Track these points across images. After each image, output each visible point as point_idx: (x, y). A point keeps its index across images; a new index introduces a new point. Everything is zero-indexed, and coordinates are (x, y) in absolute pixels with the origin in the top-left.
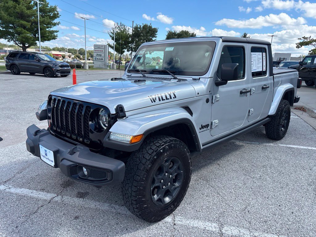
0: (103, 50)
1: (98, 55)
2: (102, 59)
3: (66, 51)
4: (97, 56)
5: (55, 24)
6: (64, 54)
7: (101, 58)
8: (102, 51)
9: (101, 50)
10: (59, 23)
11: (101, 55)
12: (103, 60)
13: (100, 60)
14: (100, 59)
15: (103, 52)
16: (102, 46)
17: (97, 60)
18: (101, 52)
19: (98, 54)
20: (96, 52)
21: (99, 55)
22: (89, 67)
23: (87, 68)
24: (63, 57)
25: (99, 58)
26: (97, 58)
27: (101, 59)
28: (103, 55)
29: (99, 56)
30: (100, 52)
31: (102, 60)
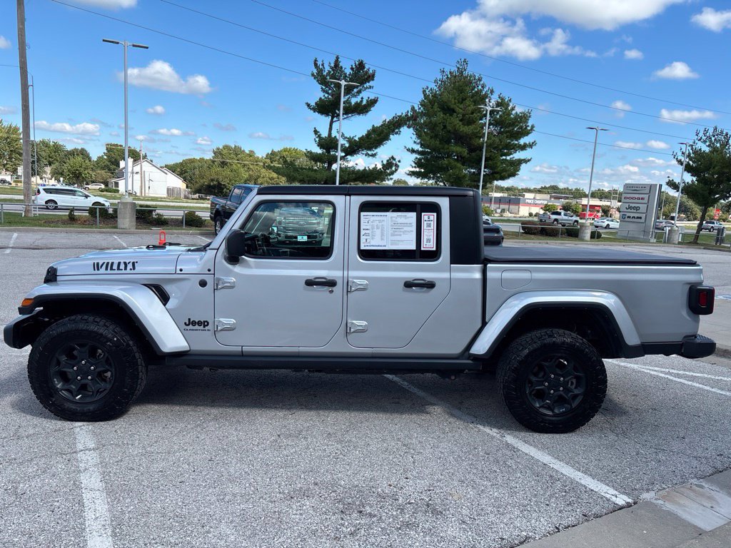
0: (646, 196)
1: (630, 208)
2: (641, 218)
3: (614, 198)
4: (629, 210)
5: (523, 147)
6: (608, 204)
7: (636, 215)
8: (642, 199)
9: (641, 196)
10: (533, 143)
11: (637, 209)
12: (643, 220)
13: (634, 220)
14: (634, 217)
15: (646, 201)
16: (644, 186)
17: (627, 219)
18: (641, 201)
19: (631, 205)
20: (628, 200)
21: (634, 208)
22: (593, 236)
23: (588, 236)
24: (604, 211)
25: (632, 215)
26: (628, 214)
27: (638, 218)
28: (643, 208)
29: (632, 210)
30: (636, 201)
31: (639, 220)
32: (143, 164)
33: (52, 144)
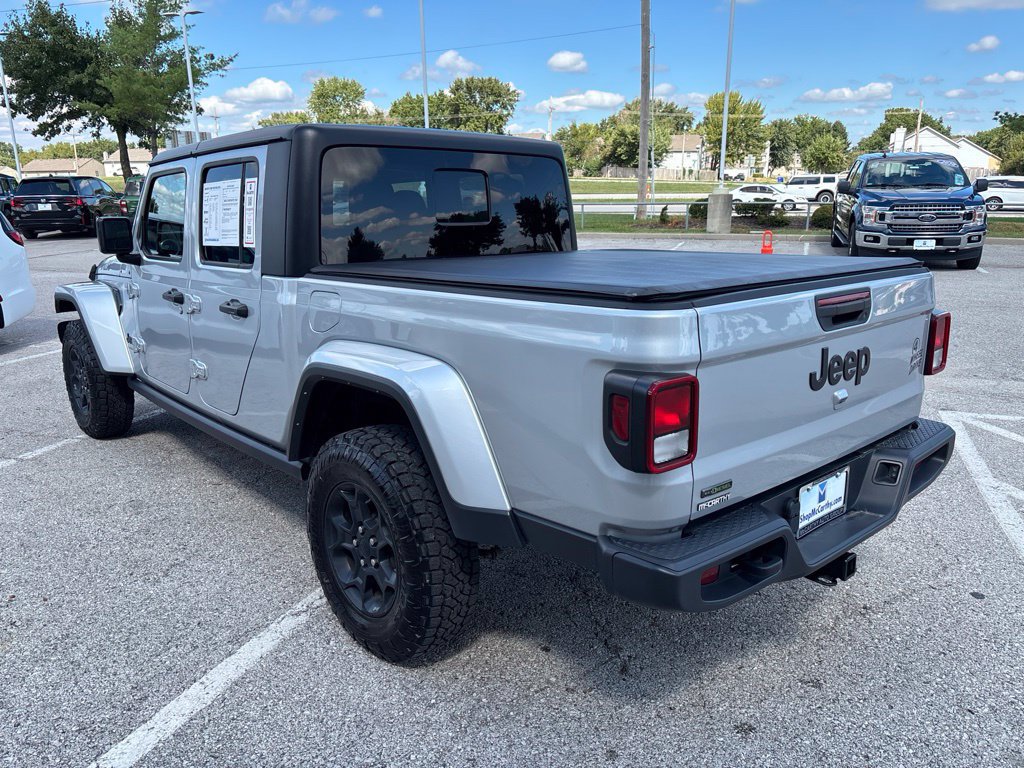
32: (920, 135)
33: (810, 120)
